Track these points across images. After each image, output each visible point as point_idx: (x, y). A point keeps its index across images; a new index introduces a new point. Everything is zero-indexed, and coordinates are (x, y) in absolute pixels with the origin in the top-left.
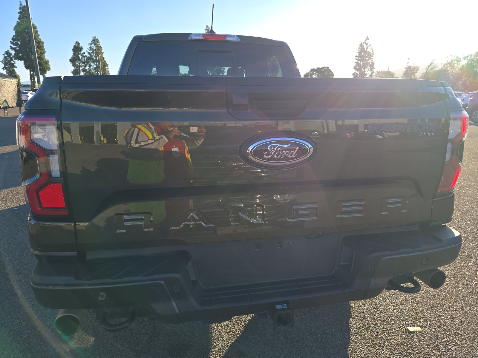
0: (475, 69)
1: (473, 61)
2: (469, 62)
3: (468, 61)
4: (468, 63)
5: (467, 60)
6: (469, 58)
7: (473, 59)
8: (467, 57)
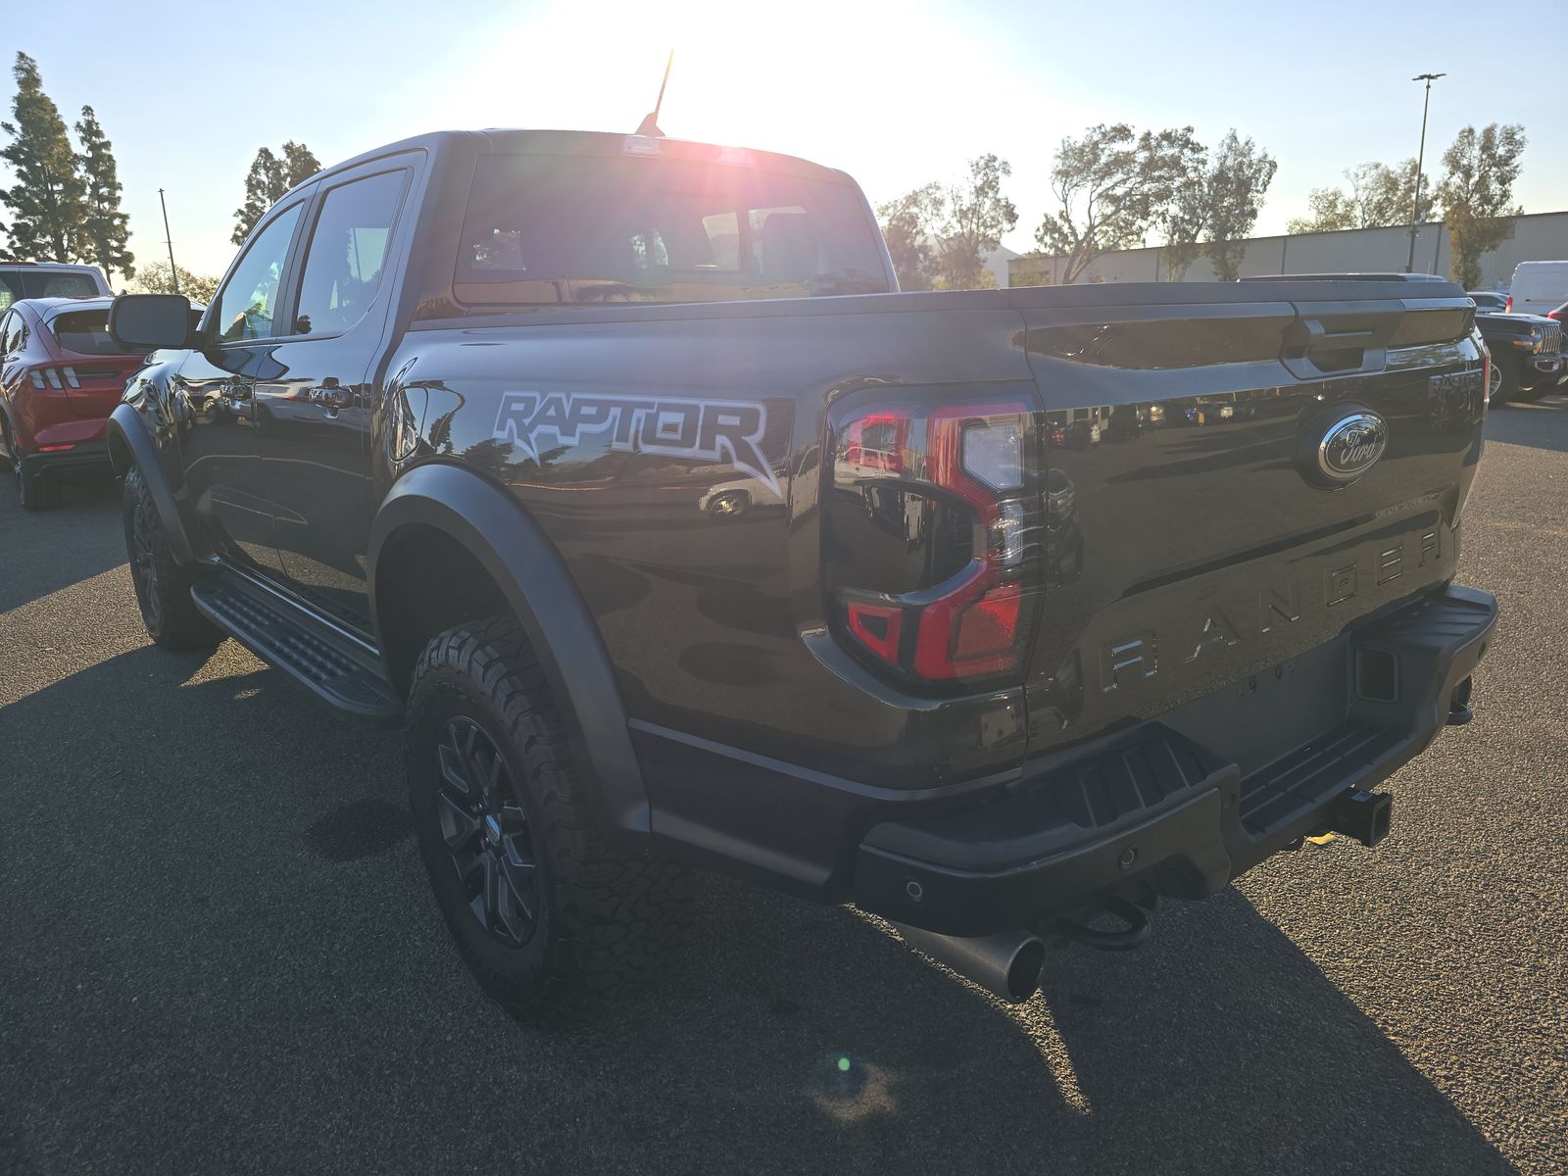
0: (908, 241)
1: (901, 219)
2: (894, 222)
3: (890, 220)
4: (890, 224)
5: (888, 218)
6: (891, 211)
7: (901, 214)
8: (887, 208)
